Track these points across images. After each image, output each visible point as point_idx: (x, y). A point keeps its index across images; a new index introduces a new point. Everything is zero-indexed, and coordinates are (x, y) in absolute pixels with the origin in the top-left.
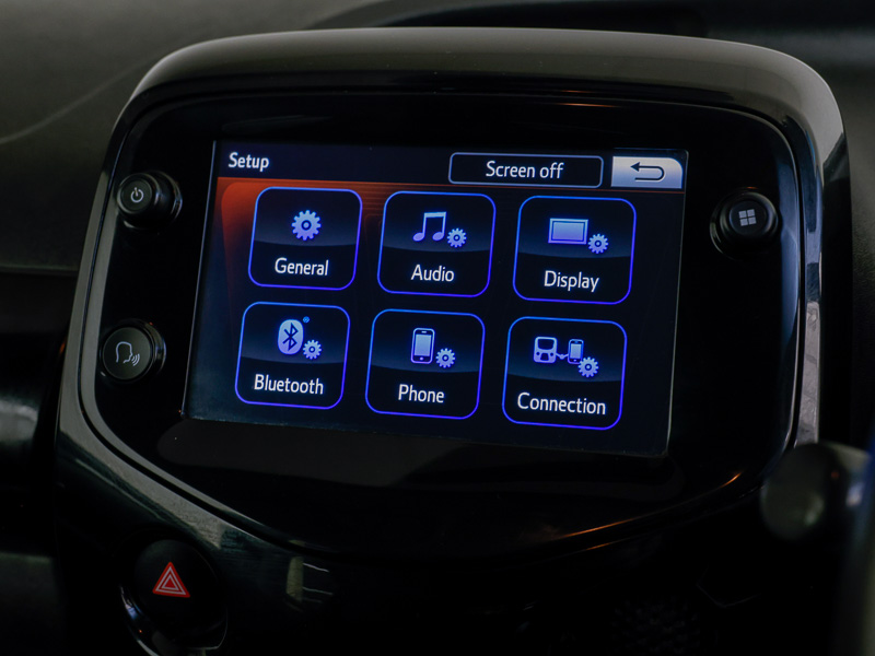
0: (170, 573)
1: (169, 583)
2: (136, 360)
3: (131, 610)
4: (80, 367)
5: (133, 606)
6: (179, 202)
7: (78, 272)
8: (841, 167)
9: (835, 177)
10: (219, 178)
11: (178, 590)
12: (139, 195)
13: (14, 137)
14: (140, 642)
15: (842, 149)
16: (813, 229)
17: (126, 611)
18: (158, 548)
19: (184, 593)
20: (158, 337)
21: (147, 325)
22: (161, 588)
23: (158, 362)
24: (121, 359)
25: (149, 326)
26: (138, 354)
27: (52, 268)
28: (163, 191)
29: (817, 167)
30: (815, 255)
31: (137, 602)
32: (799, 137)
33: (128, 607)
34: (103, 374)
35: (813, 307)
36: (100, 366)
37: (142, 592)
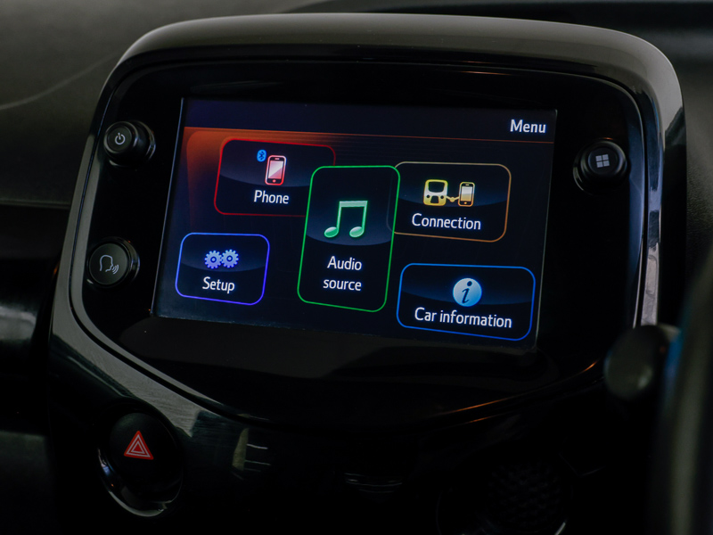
0: (138, 440)
1: (138, 448)
2: (115, 269)
3: (106, 470)
4: (71, 275)
5: (107, 465)
6: (153, 148)
7: (70, 206)
8: (680, 136)
9: (675, 143)
10: (186, 128)
11: (145, 453)
12: (121, 138)
13: (25, 101)
14: (111, 493)
15: (680, 121)
16: (655, 188)
17: (101, 468)
18: (128, 420)
19: (149, 456)
20: (134, 253)
21: (125, 242)
22: (131, 452)
23: (133, 272)
24: (104, 269)
25: (127, 243)
26: (118, 264)
27: (51, 202)
28: (141, 137)
29: (660, 134)
30: (656, 204)
31: (110, 462)
32: (647, 104)
33: (103, 465)
34: (89, 281)
35: (654, 253)
36: (87, 274)
37: (116, 454)
